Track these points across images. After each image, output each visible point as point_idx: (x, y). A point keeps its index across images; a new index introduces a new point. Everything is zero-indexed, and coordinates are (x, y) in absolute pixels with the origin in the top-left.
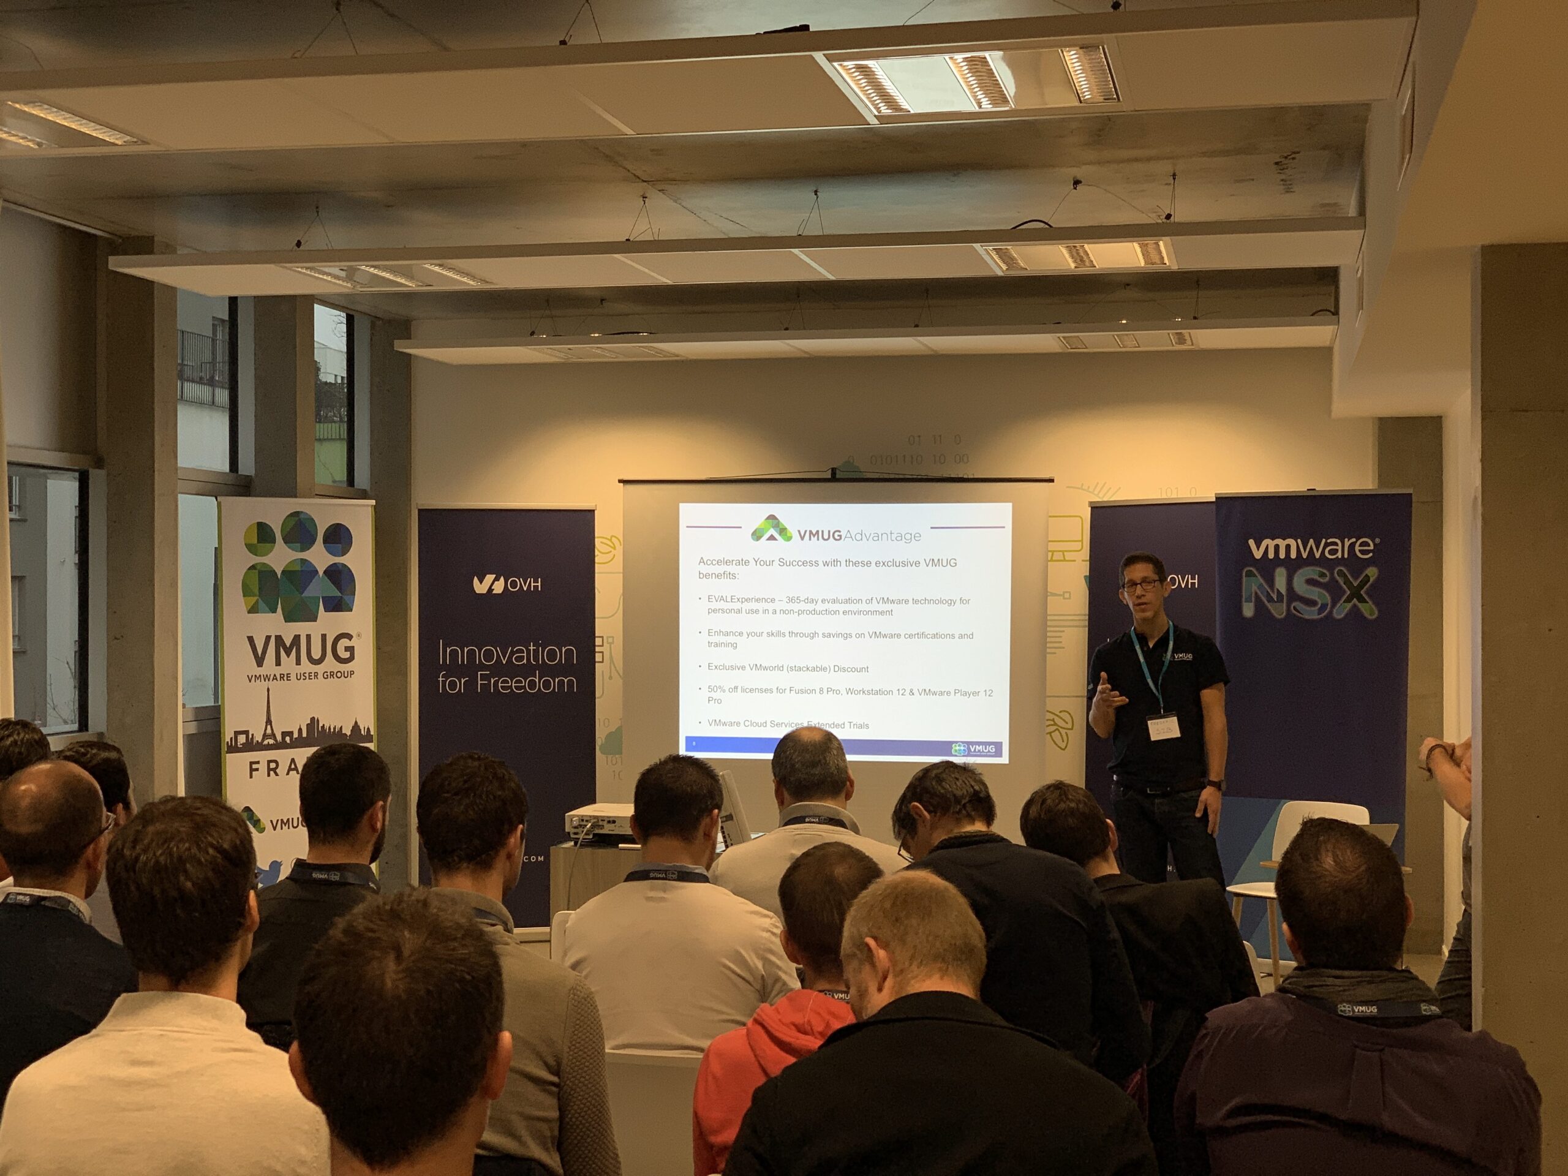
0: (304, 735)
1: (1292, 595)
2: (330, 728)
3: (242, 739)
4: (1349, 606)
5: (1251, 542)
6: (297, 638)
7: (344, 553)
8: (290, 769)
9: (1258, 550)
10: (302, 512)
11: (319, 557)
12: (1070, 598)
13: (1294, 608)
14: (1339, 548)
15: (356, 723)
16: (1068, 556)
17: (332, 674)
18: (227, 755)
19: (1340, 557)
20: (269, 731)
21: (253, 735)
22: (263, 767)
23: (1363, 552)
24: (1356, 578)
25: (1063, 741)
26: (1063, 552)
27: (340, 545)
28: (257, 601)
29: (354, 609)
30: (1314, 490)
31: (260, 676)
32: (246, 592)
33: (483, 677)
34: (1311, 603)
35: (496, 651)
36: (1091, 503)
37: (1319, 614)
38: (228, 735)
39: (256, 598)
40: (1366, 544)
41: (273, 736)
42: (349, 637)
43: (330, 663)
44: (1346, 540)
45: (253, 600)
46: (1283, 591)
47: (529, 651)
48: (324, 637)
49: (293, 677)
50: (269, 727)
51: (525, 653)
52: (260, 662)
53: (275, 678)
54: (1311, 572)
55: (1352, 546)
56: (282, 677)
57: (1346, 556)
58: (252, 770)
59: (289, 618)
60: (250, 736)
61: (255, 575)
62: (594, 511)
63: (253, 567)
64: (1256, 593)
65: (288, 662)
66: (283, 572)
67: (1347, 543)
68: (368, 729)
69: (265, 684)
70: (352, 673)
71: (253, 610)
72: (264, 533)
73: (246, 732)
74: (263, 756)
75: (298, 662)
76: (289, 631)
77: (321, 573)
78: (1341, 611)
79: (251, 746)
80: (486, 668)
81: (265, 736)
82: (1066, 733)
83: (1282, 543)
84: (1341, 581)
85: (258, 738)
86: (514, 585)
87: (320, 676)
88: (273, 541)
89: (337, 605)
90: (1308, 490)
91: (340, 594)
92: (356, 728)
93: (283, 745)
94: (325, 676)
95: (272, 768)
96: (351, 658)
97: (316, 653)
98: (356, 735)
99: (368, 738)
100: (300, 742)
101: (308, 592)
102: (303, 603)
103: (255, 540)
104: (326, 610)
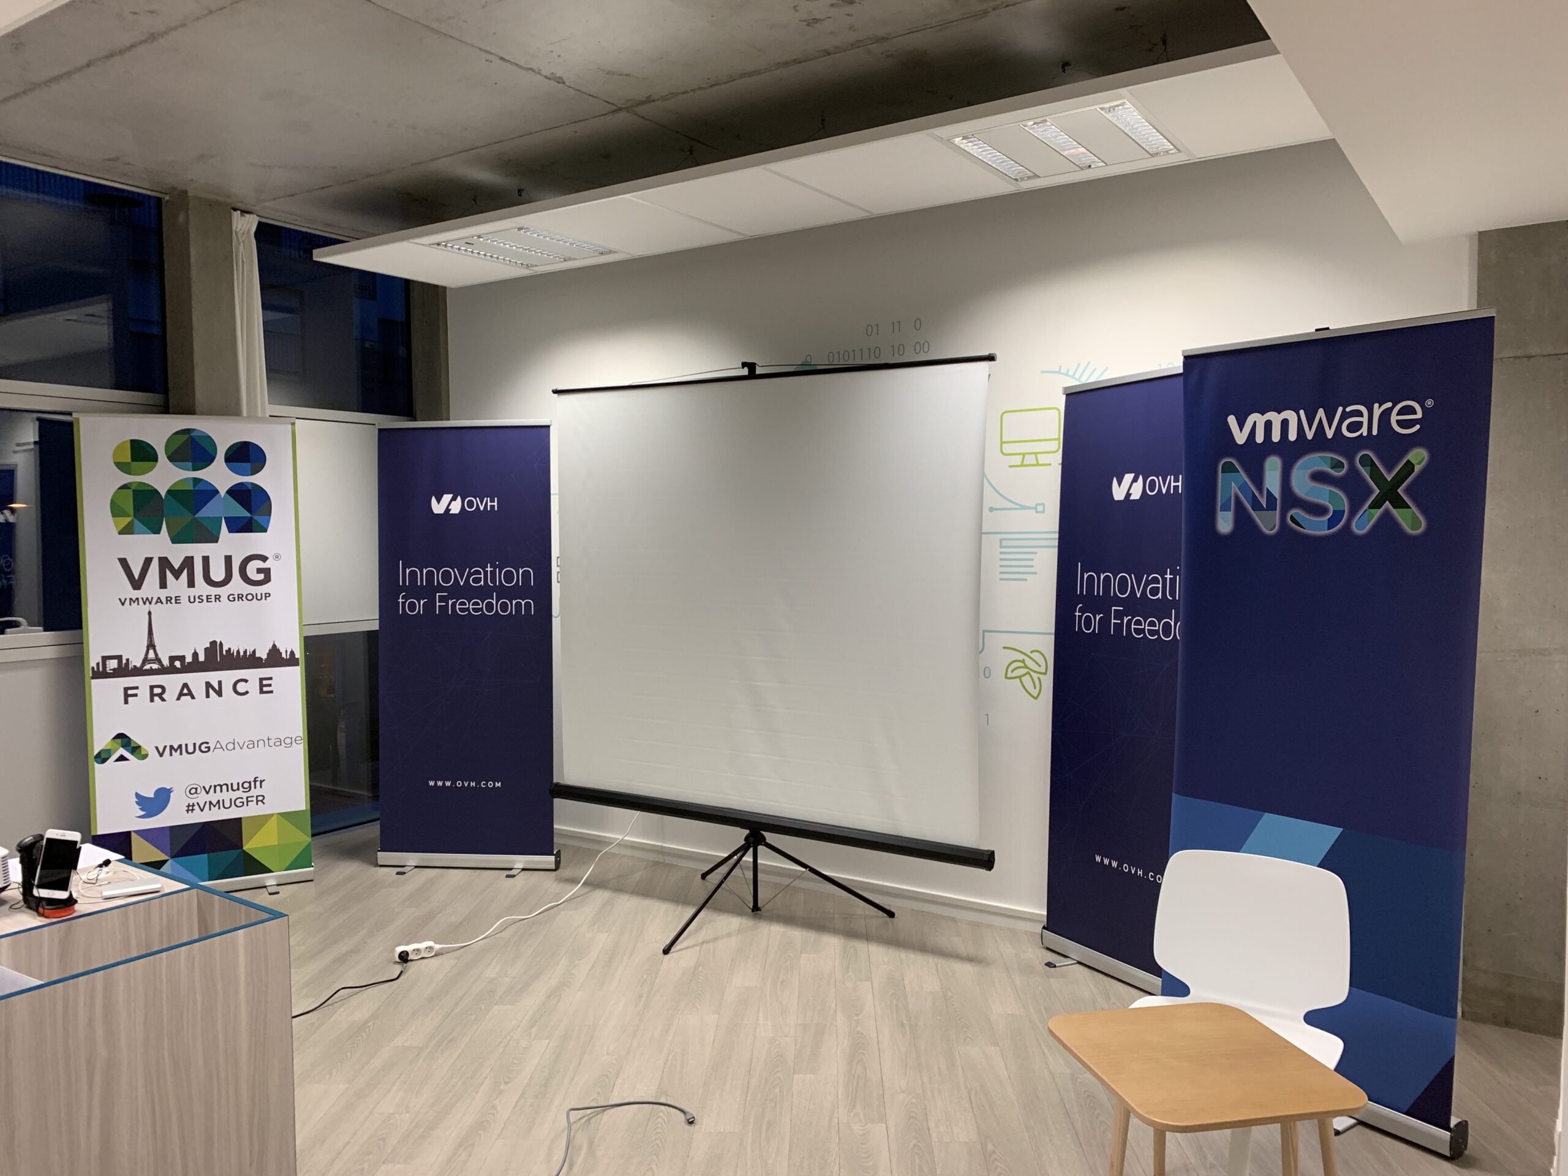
0: (202, 658)
1: (1290, 499)
2: (238, 652)
3: (113, 664)
4: (1377, 513)
5: (1232, 420)
6: (188, 562)
7: (255, 471)
8: (181, 694)
9: (1241, 431)
10: (194, 430)
11: (220, 476)
12: (1043, 512)
13: (1292, 518)
14: (1365, 420)
15: (274, 646)
16: (1042, 459)
17: (240, 597)
18: (93, 681)
19: (1365, 434)
20: (151, 655)
21: (128, 660)
22: (144, 693)
23: (1402, 424)
24: (1389, 469)
25: (1035, 688)
26: (1036, 454)
27: (249, 464)
28: (131, 524)
29: (269, 530)
30: (1328, 329)
31: (137, 599)
32: (116, 510)
33: (441, 599)
34: (1317, 510)
35: (454, 573)
36: (1065, 389)
37: (1329, 529)
38: (93, 660)
39: (129, 519)
40: (1411, 410)
41: (158, 660)
42: (264, 559)
43: (237, 585)
44: (1376, 405)
45: (126, 521)
46: (1276, 492)
47: (486, 573)
48: (228, 560)
49: (184, 600)
50: (151, 652)
51: (484, 575)
52: (137, 584)
53: (159, 600)
54: (1318, 461)
55: (1386, 415)
56: (169, 600)
57: (1375, 432)
58: (127, 696)
60: (124, 661)
61: (129, 494)
62: (548, 427)
63: (125, 487)
64: (1237, 498)
65: (177, 586)
66: (169, 492)
67: (1377, 411)
68: (292, 653)
69: (144, 608)
70: (267, 595)
71: (127, 530)
72: (142, 453)
73: (119, 658)
74: (143, 682)
75: (191, 584)
76: (177, 554)
77: (223, 492)
78: (1364, 523)
79: (124, 670)
80: (444, 589)
81: (146, 660)
82: (1039, 678)
83: (1275, 418)
84: (1365, 473)
85: (136, 662)
86: (470, 504)
87: (224, 598)
88: (156, 460)
89: (242, 526)
90: (1317, 330)
92: (274, 651)
93: (171, 670)
94: (231, 598)
95: (157, 694)
96: (267, 580)
97: (218, 574)
98: (275, 658)
99: (292, 661)
100: (195, 666)
101: (206, 512)
102: (198, 524)
103: (127, 458)
104: (231, 531)
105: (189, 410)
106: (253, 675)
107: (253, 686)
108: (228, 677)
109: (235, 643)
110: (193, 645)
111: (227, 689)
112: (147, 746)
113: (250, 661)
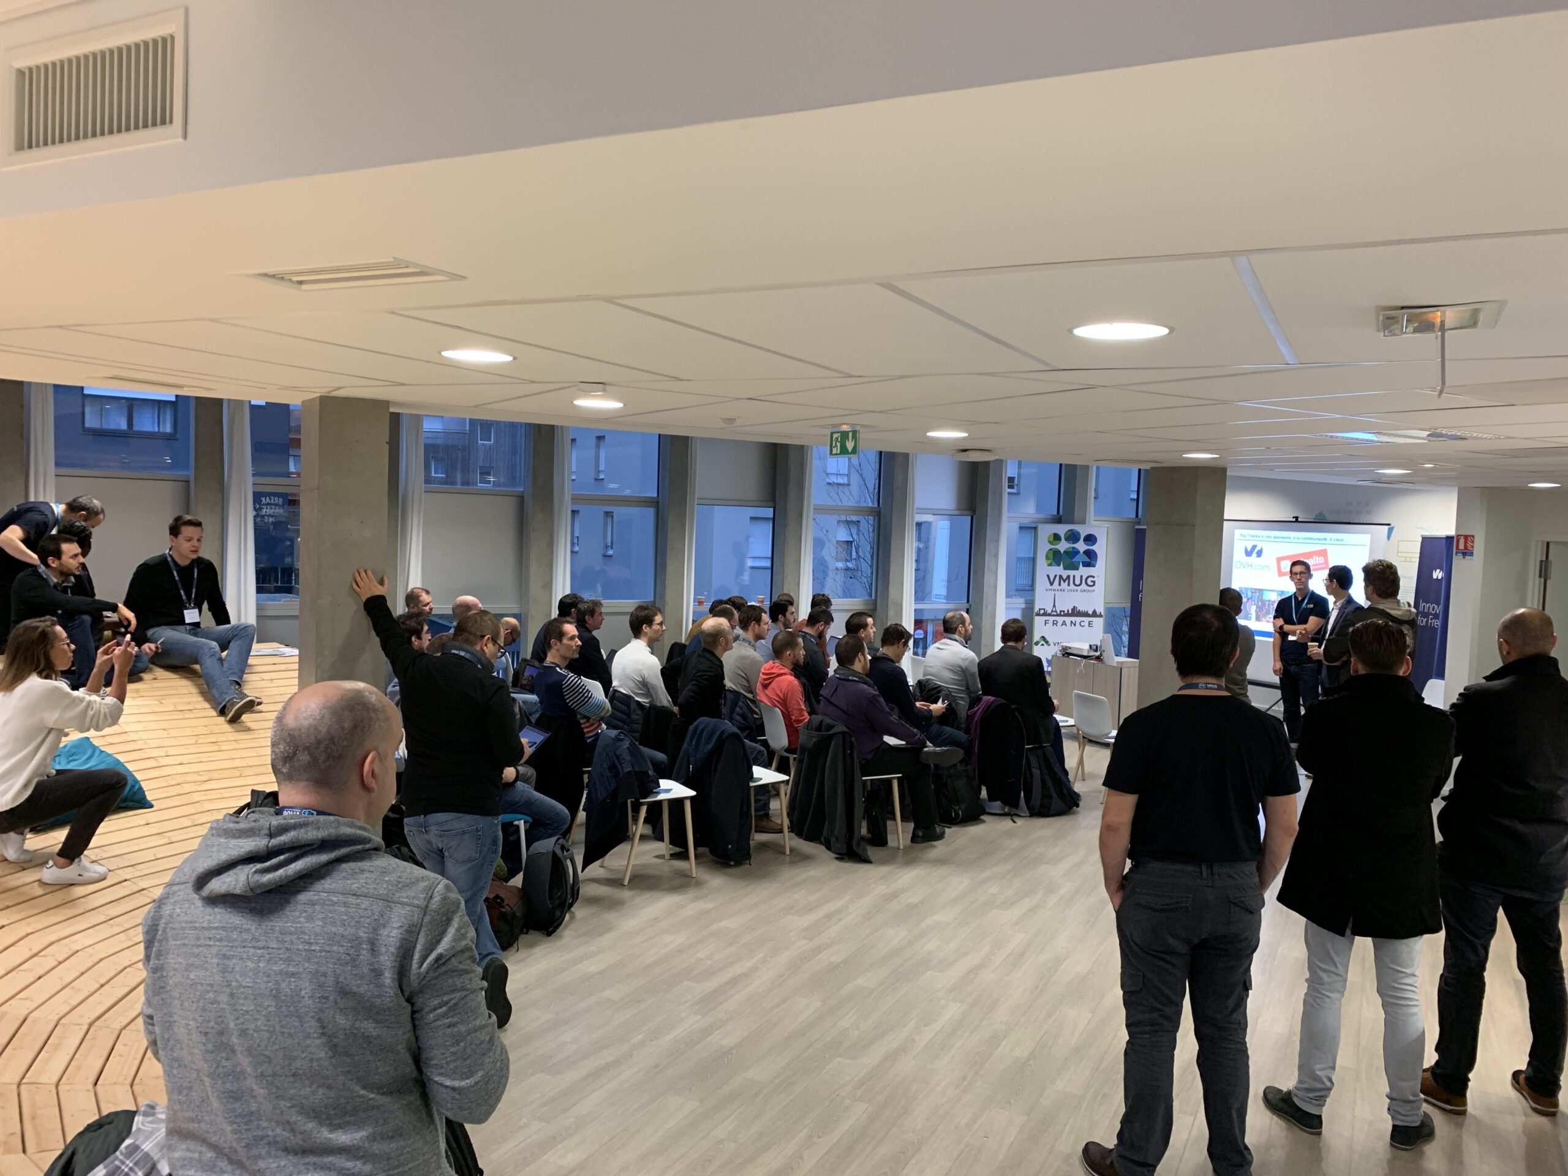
0: (1070, 612)
2: (1082, 611)
3: (1042, 612)
6: (1068, 577)
7: (1093, 545)
8: (1063, 625)
10: (1074, 529)
11: (1081, 546)
15: (1095, 609)
16: (1412, 559)
17: (1085, 591)
18: (1036, 617)
20: (1054, 610)
21: (1047, 610)
22: (1051, 622)
26: (1410, 557)
27: (1091, 542)
28: (1052, 562)
31: (1051, 589)
32: (1047, 558)
36: (1421, 536)
38: (1036, 610)
41: (1056, 611)
42: (1093, 577)
43: (1084, 585)
45: (1050, 561)
48: (1081, 577)
49: (1066, 591)
50: (1054, 608)
52: (1052, 584)
53: (1058, 590)
56: (1061, 590)
58: (1046, 623)
59: (1065, 569)
61: (1051, 552)
63: (1051, 550)
65: (1064, 585)
66: (1064, 551)
68: (1101, 612)
69: (1053, 593)
70: (1094, 591)
71: (1050, 565)
72: (1057, 538)
73: (1044, 609)
74: (1051, 619)
75: (1069, 585)
76: (1065, 575)
77: (1082, 552)
79: (1045, 614)
81: (1052, 611)
85: (1049, 611)
87: (1079, 591)
88: (1061, 540)
89: (1087, 565)
91: (1088, 560)
92: (1094, 612)
93: (1060, 615)
94: (1081, 591)
95: (1055, 623)
96: (1094, 585)
97: (1078, 582)
98: (1095, 614)
99: (1101, 616)
100: (1068, 615)
101: (1075, 559)
102: (1072, 563)
103: (1052, 539)
104: (1084, 566)
105: (1072, 522)
106: (1087, 619)
107: (1086, 624)
108: (1078, 619)
109: (1081, 608)
110: (1068, 608)
111: (1078, 624)
112: (1051, 642)
113: (1085, 614)
